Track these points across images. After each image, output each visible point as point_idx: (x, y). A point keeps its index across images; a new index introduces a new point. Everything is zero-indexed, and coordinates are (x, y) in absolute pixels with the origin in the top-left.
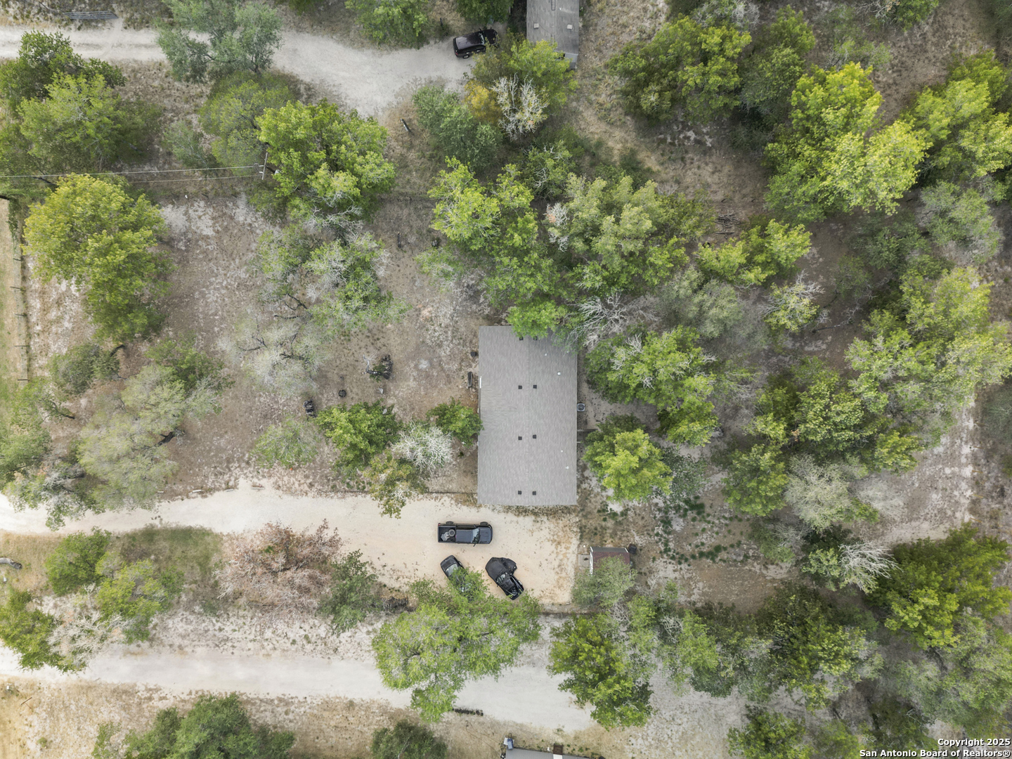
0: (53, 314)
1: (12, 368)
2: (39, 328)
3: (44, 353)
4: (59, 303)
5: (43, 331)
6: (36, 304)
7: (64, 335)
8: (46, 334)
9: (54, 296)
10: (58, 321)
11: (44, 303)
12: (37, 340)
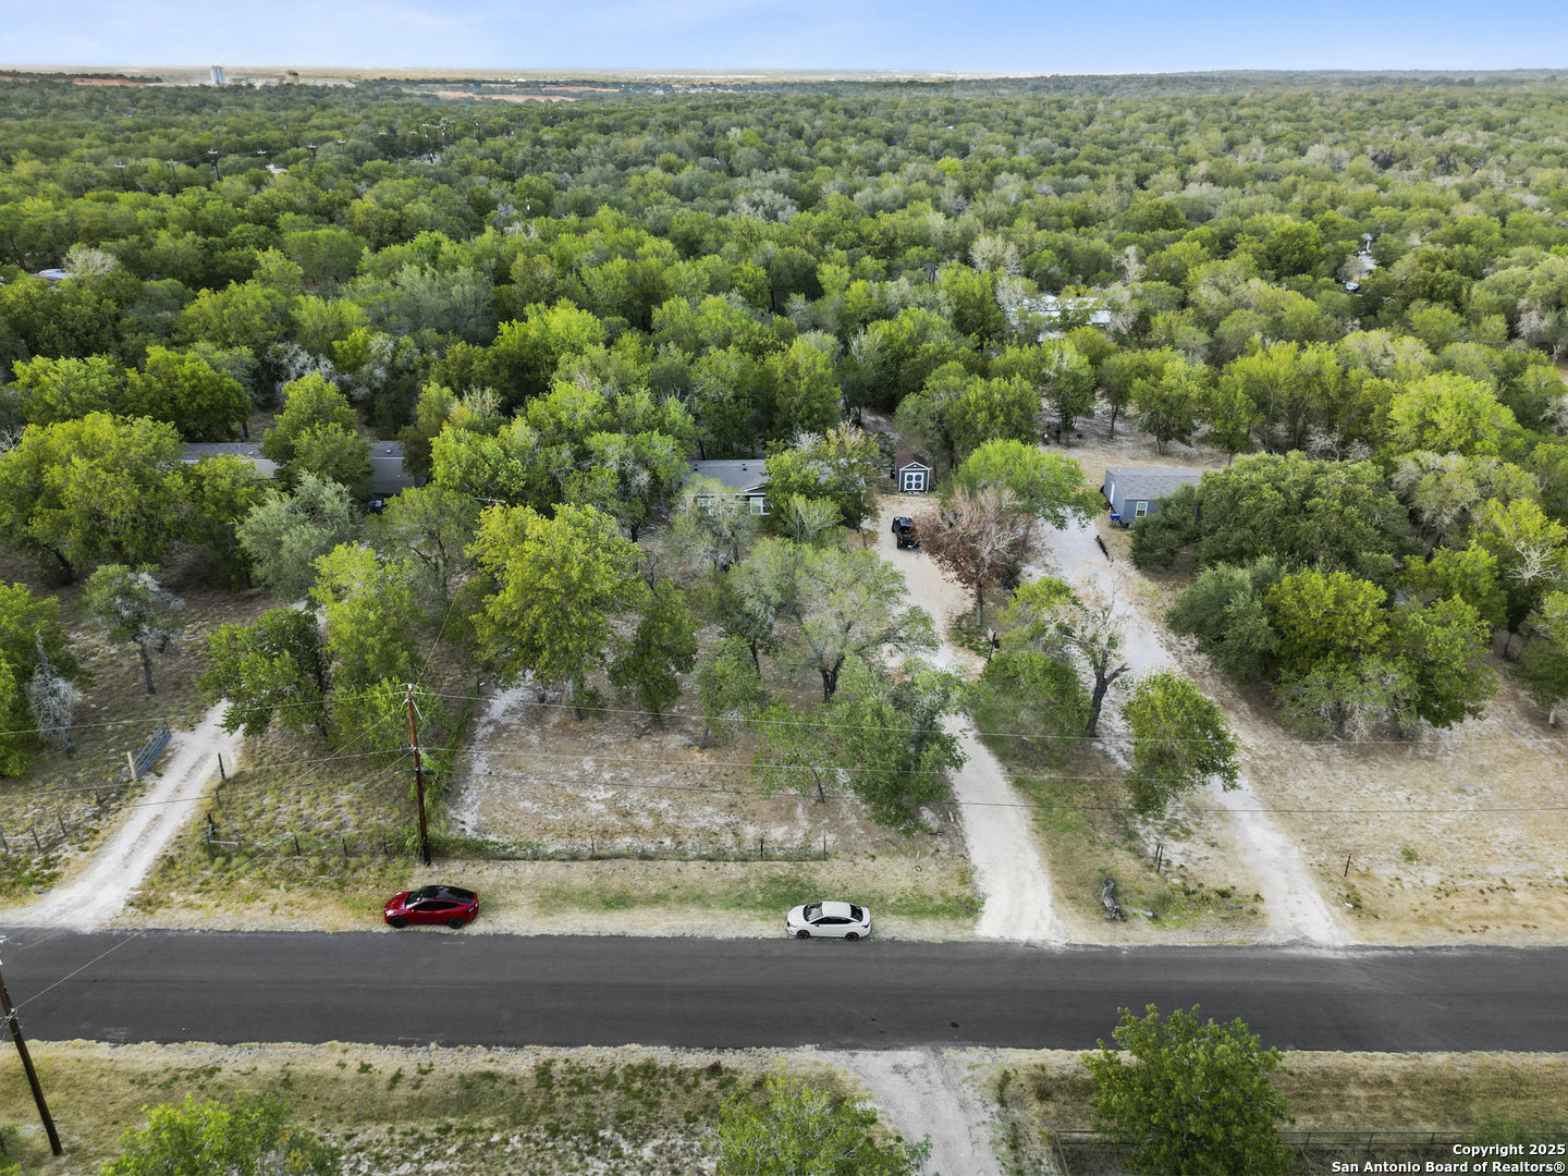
0: (645, 821)
1: (742, 887)
2: (668, 842)
3: (713, 838)
4: (626, 814)
5: (675, 835)
6: (623, 843)
7: (682, 810)
8: (679, 831)
9: (613, 819)
10: (657, 815)
11: (624, 832)
12: (689, 845)
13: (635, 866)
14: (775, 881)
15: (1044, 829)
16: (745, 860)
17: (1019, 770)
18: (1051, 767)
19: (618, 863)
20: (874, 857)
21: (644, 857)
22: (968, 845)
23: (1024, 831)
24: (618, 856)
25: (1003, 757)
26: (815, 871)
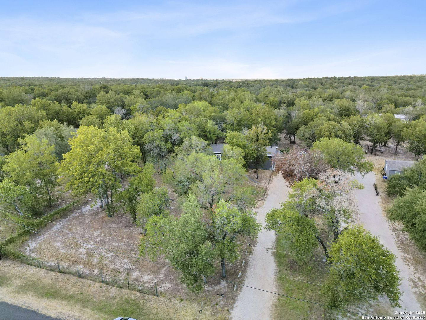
13: (73, 279)
14: (127, 301)
15: (282, 306)
16: (121, 288)
17: (285, 272)
18: (303, 273)
19: (68, 276)
20: (182, 300)
21: (80, 276)
22: (235, 305)
23: (269, 304)
24: (70, 273)
25: (280, 264)
26: (149, 300)
